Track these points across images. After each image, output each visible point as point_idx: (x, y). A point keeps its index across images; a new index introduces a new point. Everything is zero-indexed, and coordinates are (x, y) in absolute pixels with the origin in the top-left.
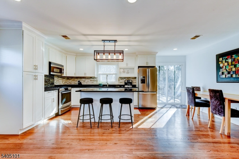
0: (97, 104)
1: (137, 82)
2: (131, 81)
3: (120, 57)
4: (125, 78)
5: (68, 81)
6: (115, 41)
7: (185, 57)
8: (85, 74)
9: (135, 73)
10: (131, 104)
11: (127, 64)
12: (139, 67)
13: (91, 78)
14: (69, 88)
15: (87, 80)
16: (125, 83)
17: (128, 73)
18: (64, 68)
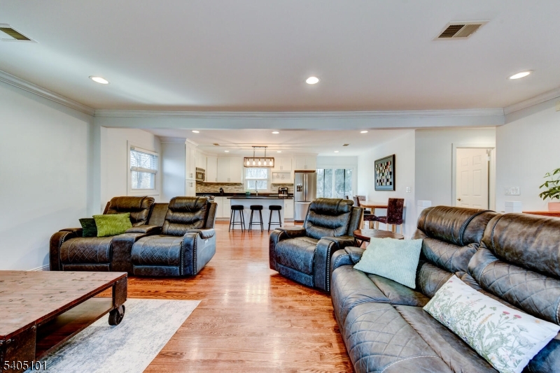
0: (247, 211)
1: (293, 190)
2: (286, 189)
3: (271, 164)
4: (279, 185)
5: (206, 187)
6: (266, 147)
7: (356, 158)
8: (229, 179)
9: (290, 179)
10: (281, 211)
11: (281, 168)
12: (296, 172)
13: (236, 184)
14: (213, 197)
15: (230, 187)
16: (279, 191)
17: (283, 178)
18: (206, 173)
